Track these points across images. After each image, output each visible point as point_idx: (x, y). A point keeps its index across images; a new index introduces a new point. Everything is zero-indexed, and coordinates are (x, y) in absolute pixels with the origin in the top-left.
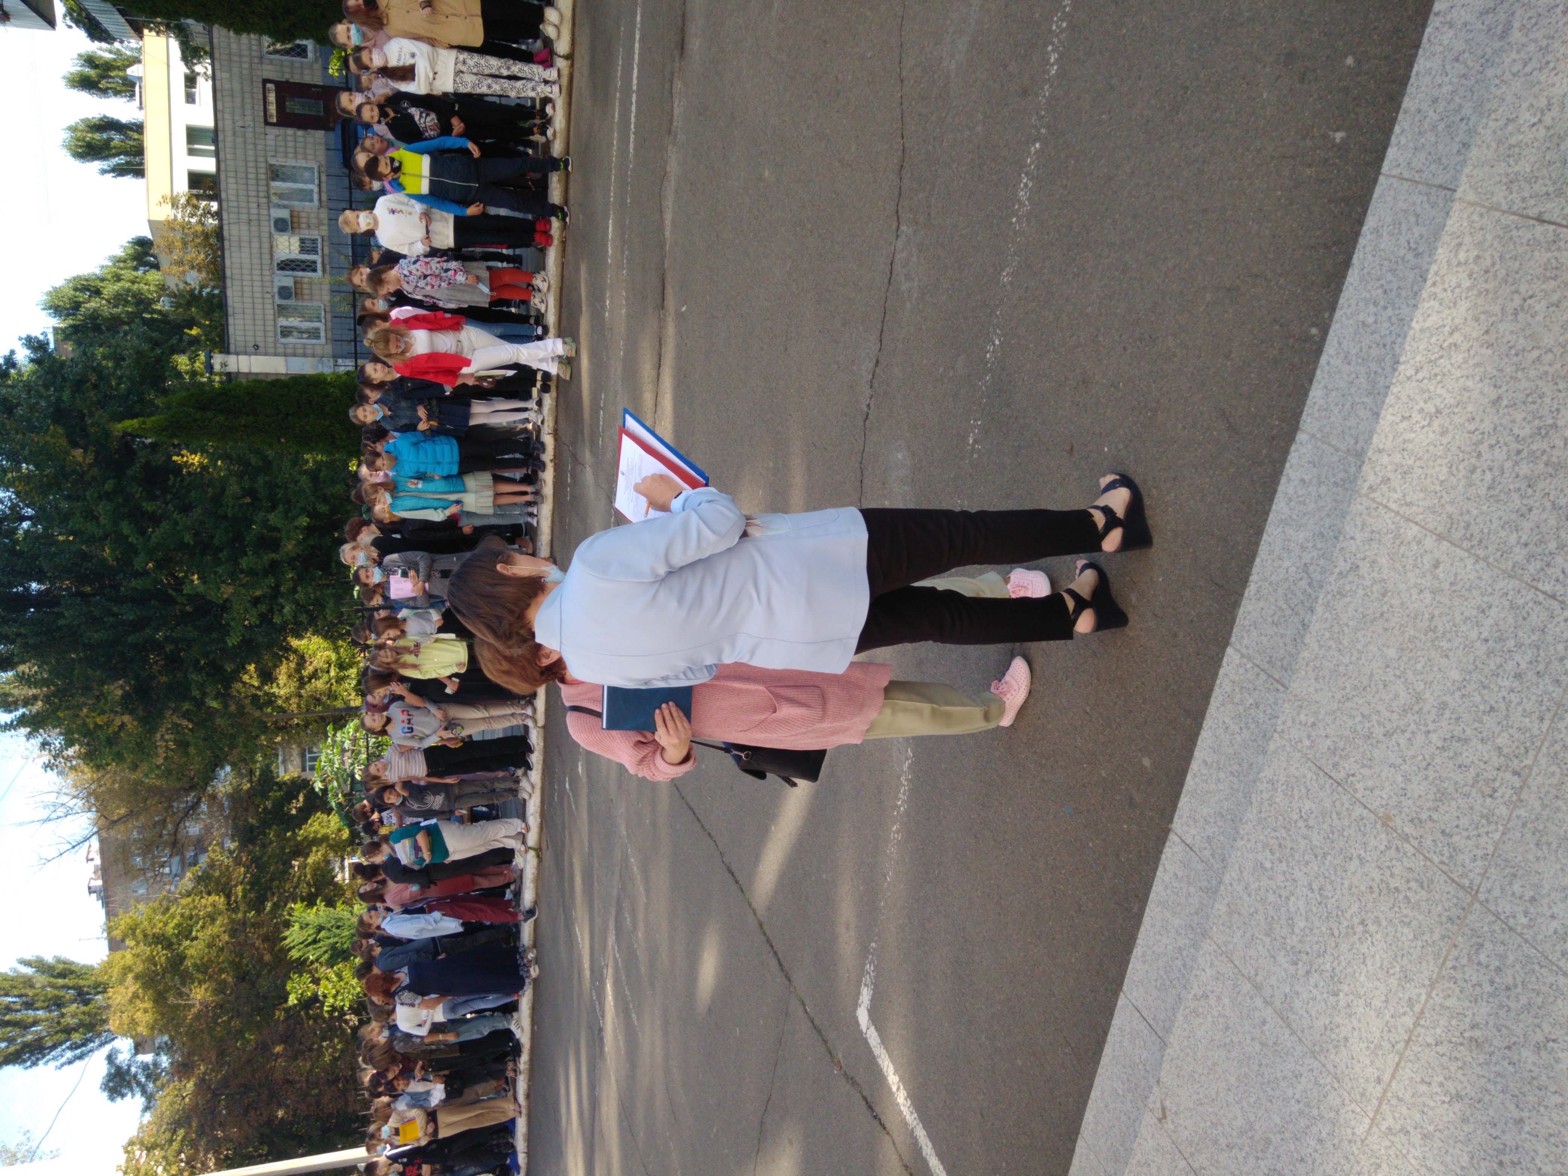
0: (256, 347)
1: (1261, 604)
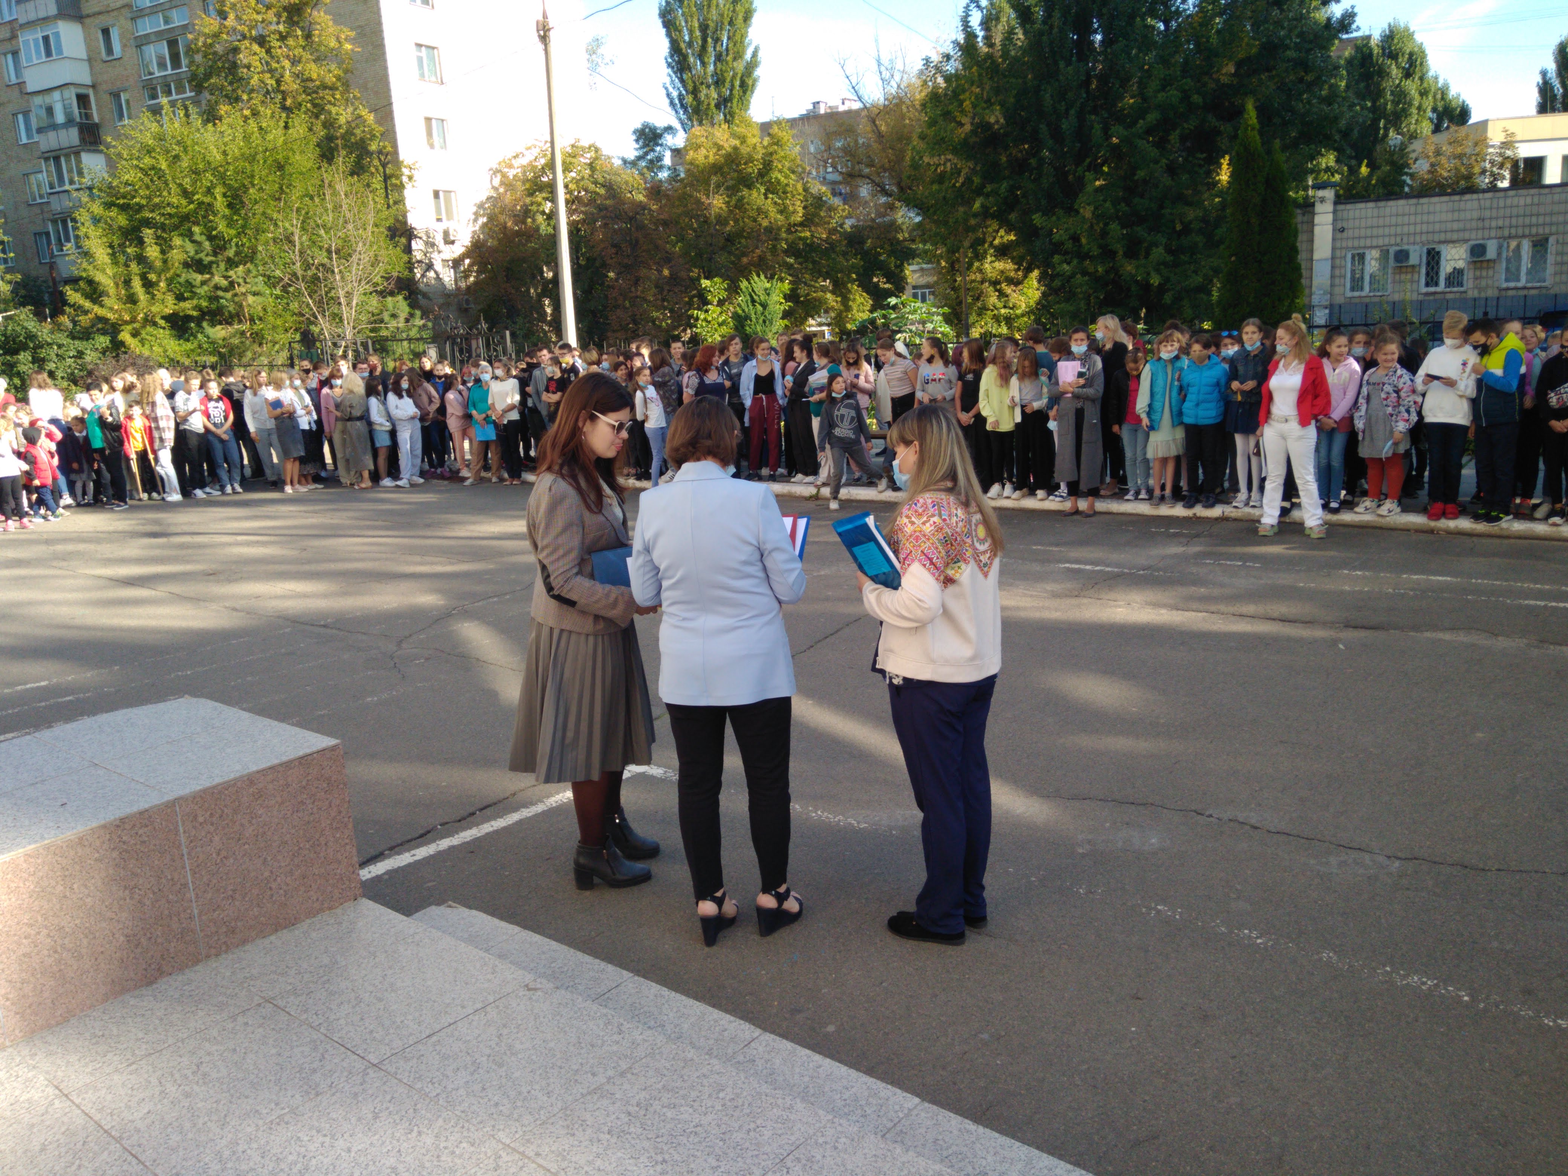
0: (1342, 230)
1: (955, 1132)
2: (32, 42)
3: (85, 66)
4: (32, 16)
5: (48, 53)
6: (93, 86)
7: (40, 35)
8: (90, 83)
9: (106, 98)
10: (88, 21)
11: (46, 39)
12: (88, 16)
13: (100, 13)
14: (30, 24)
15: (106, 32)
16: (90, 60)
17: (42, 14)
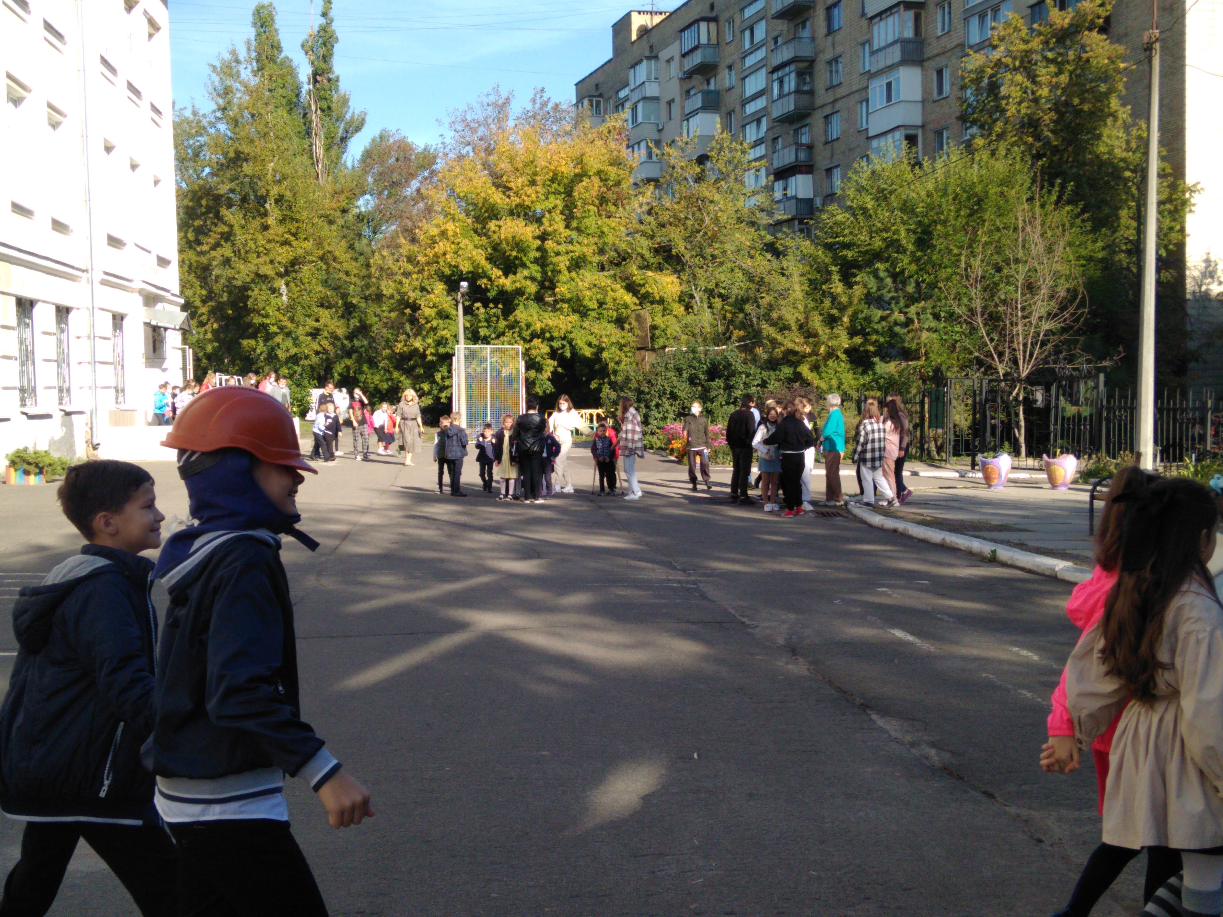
2: (878, 89)
3: (919, 108)
4: (881, 65)
5: (889, 98)
6: (923, 127)
7: (886, 81)
8: (919, 123)
9: (931, 136)
10: (926, 64)
11: (889, 85)
12: (929, 59)
13: (937, 55)
14: (880, 72)
15: (940, 73)
16: (923, 101)
17: (889, 62)
